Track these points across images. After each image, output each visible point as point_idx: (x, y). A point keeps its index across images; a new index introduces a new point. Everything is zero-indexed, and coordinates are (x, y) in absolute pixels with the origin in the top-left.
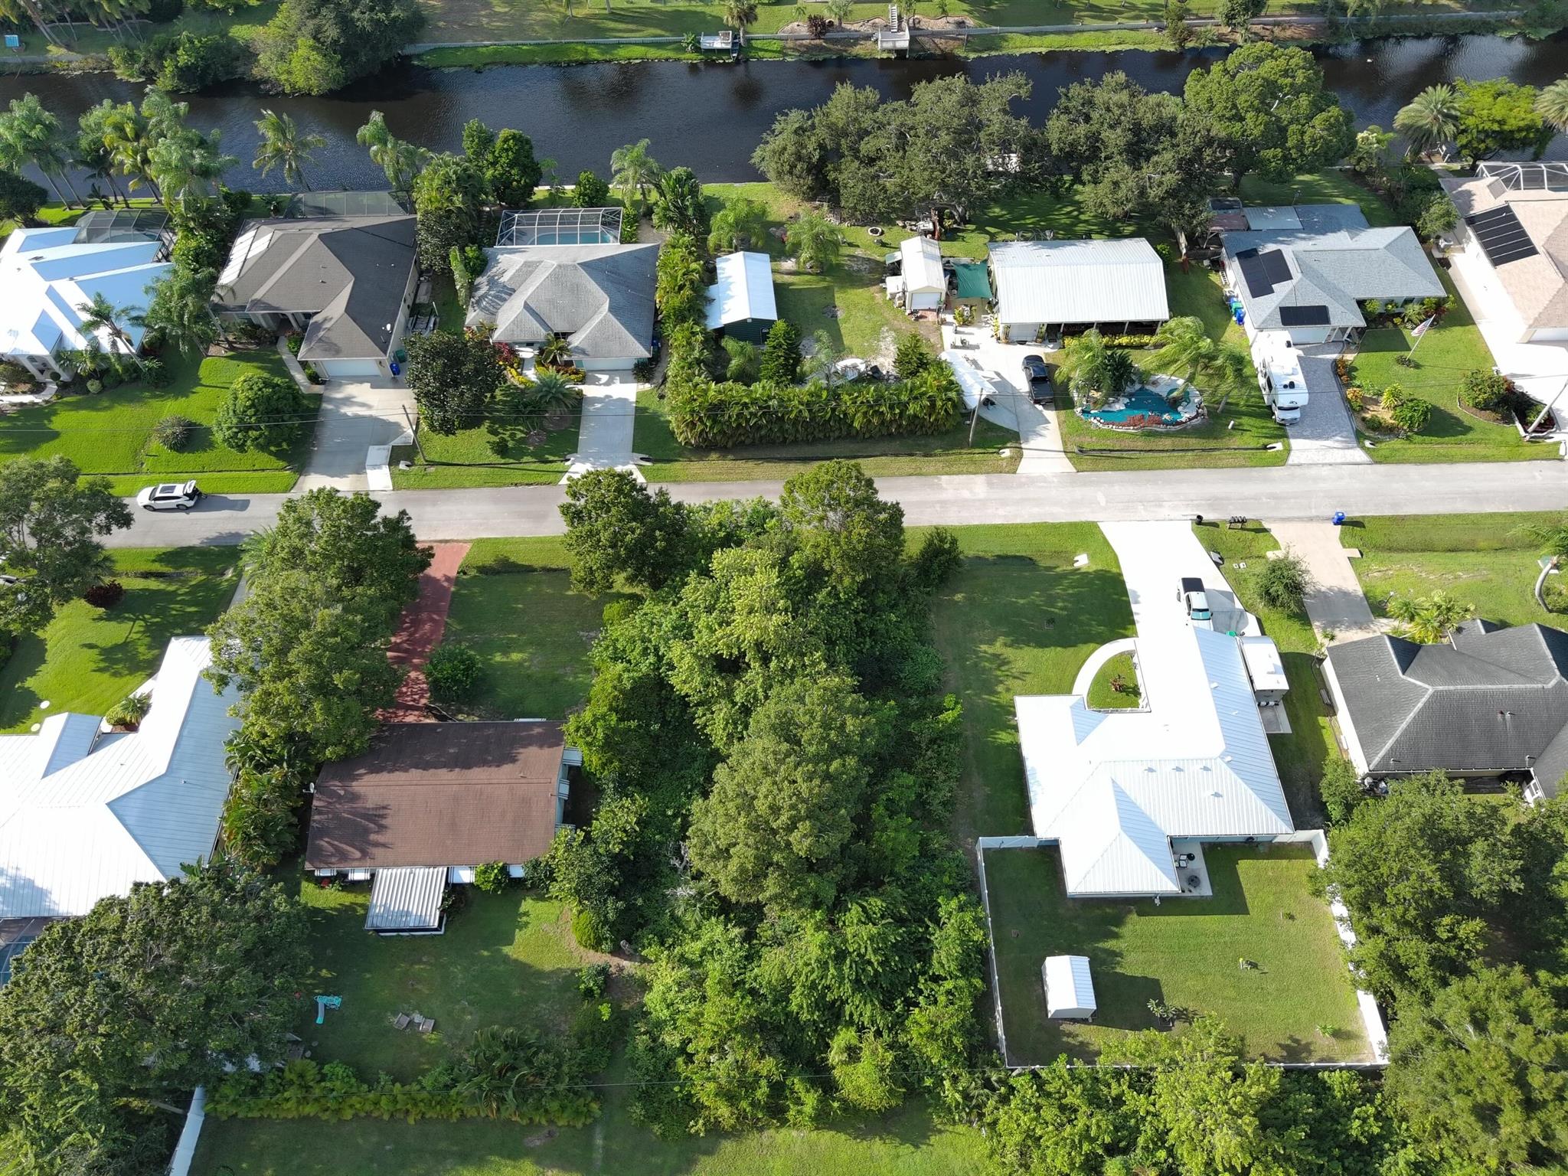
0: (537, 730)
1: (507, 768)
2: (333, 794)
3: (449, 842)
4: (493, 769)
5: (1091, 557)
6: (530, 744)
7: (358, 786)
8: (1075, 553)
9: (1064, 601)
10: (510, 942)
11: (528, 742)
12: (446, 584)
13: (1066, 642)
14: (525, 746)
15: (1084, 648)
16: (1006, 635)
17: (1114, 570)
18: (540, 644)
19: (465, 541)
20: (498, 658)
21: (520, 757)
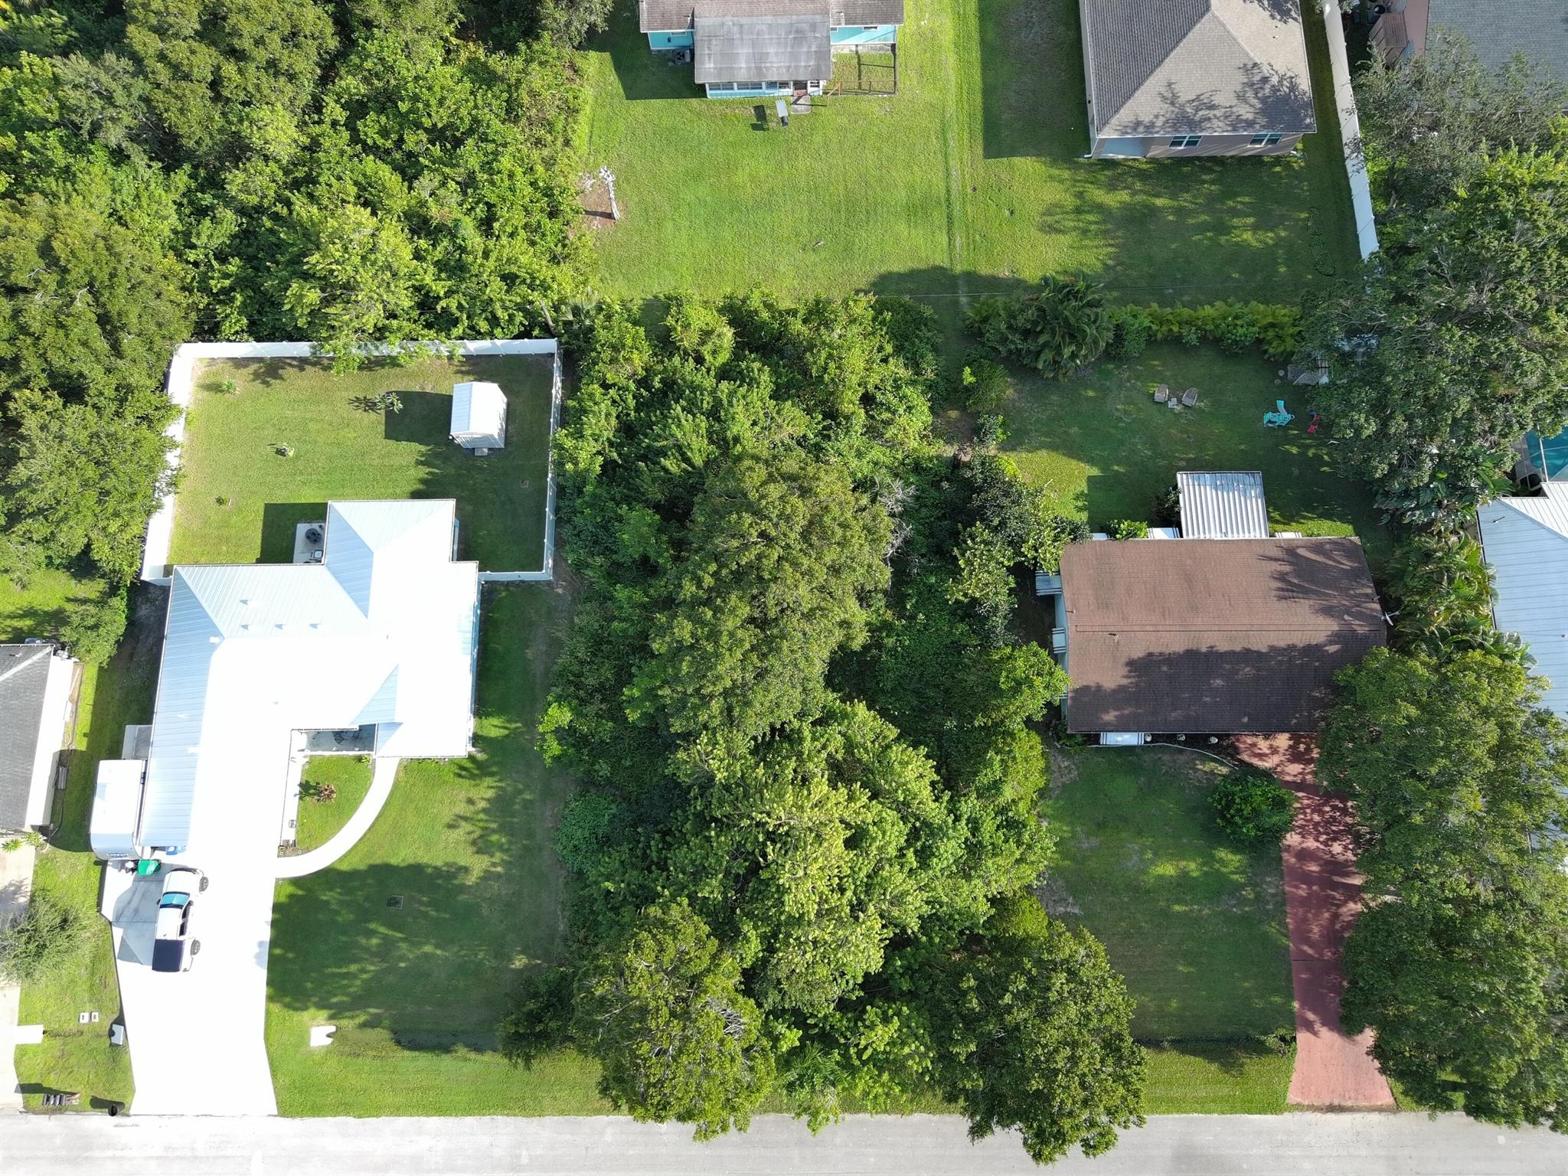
0: (1110, 716)
1: (1138, 653)
2: (1358, 616)
3: (1189, 562)
4: (1156, 650)
5: (303, 1038)
6: (1114, 692)
7: (1331, 626)
8: (328, 1051)
9: (367, 949)
10: (1091, 480)
11: (1118, 697)
12: (1311, 1016)
13: (382, 873)
14: (1122, 688)
15: (359, 864)
16: (463, 888)
17: (276, 1008)
18: (1138, 891)
19: (1299, 1107)
20: (1193, 867)
21: (1124, 670)
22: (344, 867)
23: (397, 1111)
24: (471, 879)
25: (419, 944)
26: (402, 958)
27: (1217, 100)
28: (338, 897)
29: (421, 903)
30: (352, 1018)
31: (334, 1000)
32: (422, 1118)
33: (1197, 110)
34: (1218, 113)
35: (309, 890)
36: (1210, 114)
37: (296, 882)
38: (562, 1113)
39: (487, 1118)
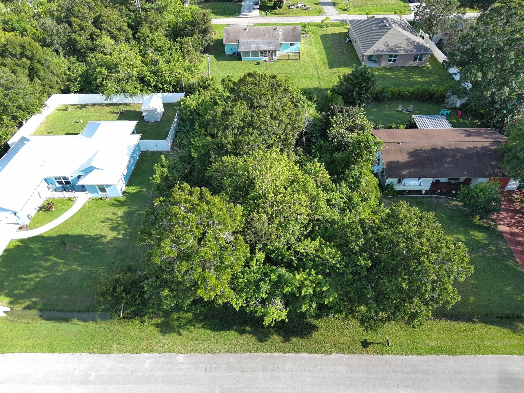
0: (405, 172)
2: (499, 139)
6: (405, 163)
11: (407, 165)
16: (101, 243)
21: (407, 155)
22: (46, 235)
23: (26, 349)
24: (107, 240)
25: (70, 265)
26: (59, 271)
27: (401, 45)
28: (39, 246)
29: (77, 248)
30: (21, 304)
31: (16, 292)
32: (39, 354)
33: (396, 48)
34: (402, 49)
35: (25, 243)
36: (399, 49)
37: (21, 241)
38: (123, 352)
39: (78, 354)
